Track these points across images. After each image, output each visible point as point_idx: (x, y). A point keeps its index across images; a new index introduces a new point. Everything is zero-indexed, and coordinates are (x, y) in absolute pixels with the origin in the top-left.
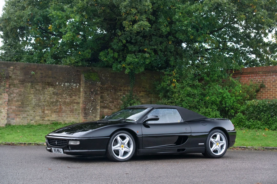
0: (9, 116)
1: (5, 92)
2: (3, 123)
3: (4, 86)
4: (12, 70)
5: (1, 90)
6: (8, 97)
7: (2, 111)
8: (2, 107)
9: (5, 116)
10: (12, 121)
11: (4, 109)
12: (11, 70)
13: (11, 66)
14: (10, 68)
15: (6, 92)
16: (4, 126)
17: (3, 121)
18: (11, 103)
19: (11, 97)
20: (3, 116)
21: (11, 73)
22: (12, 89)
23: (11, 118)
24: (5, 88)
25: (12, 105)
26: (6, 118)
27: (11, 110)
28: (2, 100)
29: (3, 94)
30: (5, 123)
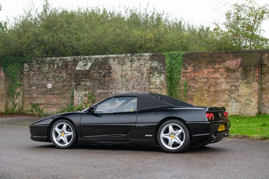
0: (265, 105)
1: (254, 81)
2: (254, 112)
3: (253, 75)
4: (267, 58)
5: (251, 79)
6: (258, 85)
7: (253, 101)
8: (252, 96)
9: (255, 105)
10: (268, 110)
11: (254, 98)
12: (265, 57)
13: (266, 54)
14: (265, 56)
15: (256, 81)
16: (254, 115)
17: (254, 110)
18: (267, 91)
19: (266, 85)
20: (253, 105)
21: (266, 60)
22: (268, 77)
23: (267, 107)
24: (254, 77)
25: (267, 94)
26: (256, 108)
27: (267, 98)
28: (252, 89)
29: (253, 83)
30: (256, 113)
